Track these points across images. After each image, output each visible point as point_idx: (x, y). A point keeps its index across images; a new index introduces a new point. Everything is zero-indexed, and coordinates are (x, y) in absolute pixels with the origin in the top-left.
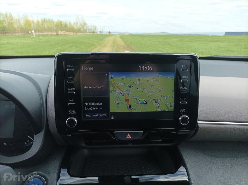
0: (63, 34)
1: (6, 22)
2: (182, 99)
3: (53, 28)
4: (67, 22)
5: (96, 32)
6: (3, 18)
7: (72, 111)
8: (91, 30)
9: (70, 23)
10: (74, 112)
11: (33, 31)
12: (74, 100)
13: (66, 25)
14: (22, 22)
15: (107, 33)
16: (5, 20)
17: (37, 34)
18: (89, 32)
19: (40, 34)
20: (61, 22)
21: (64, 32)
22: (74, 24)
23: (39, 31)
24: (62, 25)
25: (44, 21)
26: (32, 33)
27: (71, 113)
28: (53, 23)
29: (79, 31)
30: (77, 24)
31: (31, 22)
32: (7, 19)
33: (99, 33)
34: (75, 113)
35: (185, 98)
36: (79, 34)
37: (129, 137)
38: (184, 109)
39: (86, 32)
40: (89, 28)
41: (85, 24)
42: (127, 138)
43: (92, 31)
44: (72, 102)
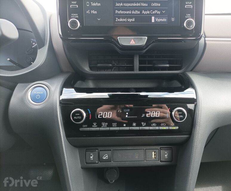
2: (187, 3)
7: (74, 15)
12: (76, 2)
27: (74, 17)
34: (77, 17)
35: (191, 3)
38: (190, 15)
42: (131, 43)
44: (74, 4)
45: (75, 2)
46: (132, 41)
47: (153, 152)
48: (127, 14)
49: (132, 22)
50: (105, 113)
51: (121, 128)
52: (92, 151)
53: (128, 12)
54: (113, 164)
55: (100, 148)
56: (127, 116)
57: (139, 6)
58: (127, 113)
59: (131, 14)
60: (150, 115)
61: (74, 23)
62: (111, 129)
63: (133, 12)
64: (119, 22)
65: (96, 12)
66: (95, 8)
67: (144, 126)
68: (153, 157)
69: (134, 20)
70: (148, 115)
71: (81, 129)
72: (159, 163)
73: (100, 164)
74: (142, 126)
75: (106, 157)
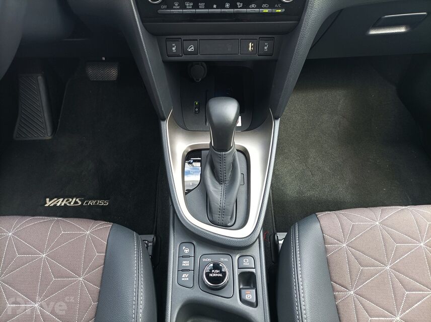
47: (251, 44)
51: (211, 10)
52: (174, 40)
54: (200, 57)
55: (183, 37)
62: (198, 11)
67: (240, 8)
68: (250, 49)
71: (160, 11)
72: (257, 57)
73: (184, 58)
74: (237, 8)
75: (191, 49)
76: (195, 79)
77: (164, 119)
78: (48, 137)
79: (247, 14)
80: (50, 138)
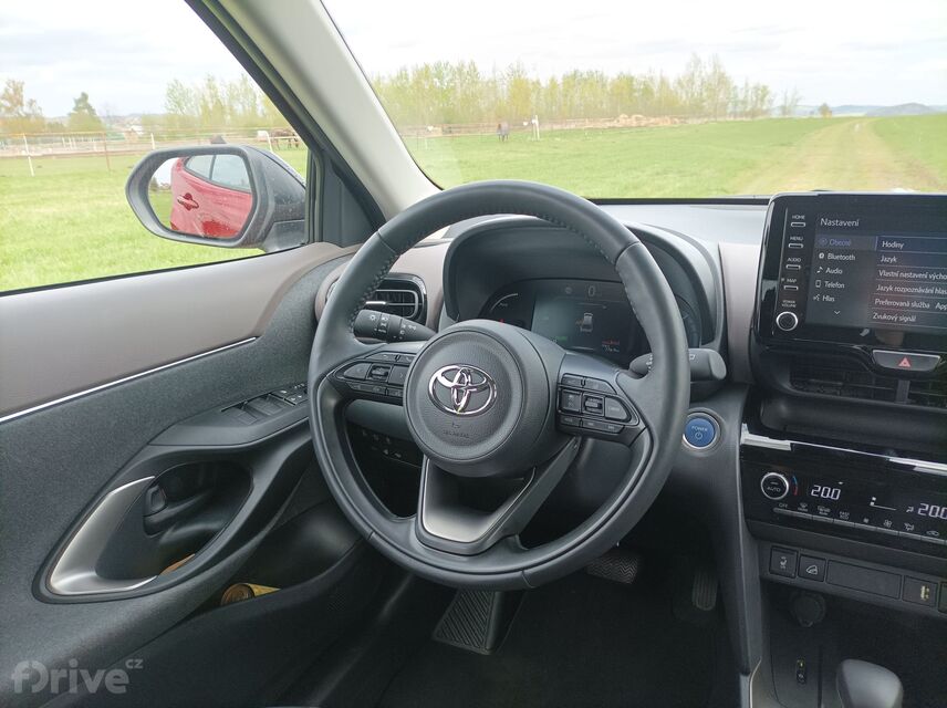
0: (635, 123)
1: (459, 95)
3: (602, 103)
4: (651, 79)
5: (766, 112)
6: (451, 80)
8: (744, 102)
9: (663, 82)
10: (793, 304)
11: (535, 121)
13: (647, 91)
14: (504, 89)
15: (812, 113)
16: (454, 88)
17: (547, 128)
18: (735, 114)
19: (556, 127)
20: (631, 79)
21: (637, 119)
22: (680, 83)
23: (553, 120)
24: (632, 90)
25: (574, 79)
26: (531, 125)
27: (787, 305)
28: (604, 85)
29: (696, 109)
30: (691, 81)
31: (531, 87)
32: (462, 85)
33: (776, 114)
34: (796, 308)
36: (693, 122)
37: (905, 364)
39: (725, 115)
40: (736, 96)
41: (722, 80)
42: (900, 365)
43: (749, 108)
44: (792, 284)
45: (794, 281)
46: (905, 360)
47: (923, 588)
48: (899, 307)
49: (909, 322)
50: (826, 490)
51: (858, 525)
52: (785, 552)
53: (902, 304)
54: (825, 586)
55: (802, 551)
56: (872, 504)
57: (929, 294)
58: (874, 499)
59: (910, 308)
60: (927, 512)
61: (787, 320)
62: (837, 521)
63: (914, 305)
64: (879, 320)
65: (832, 299)
66: (830, 292)
67: (910, 532)
68: (922, 596)
69: (913, 319)
70: (922, 512)
71: (775, 509)
72: (935, 612)
73: (797, 581)
74: (906, 531)
75: (813, 570)
76: (801, 621)
77: (747, 673)
78: (485, 651)
79: (921, 542)
80: (487, 653)
